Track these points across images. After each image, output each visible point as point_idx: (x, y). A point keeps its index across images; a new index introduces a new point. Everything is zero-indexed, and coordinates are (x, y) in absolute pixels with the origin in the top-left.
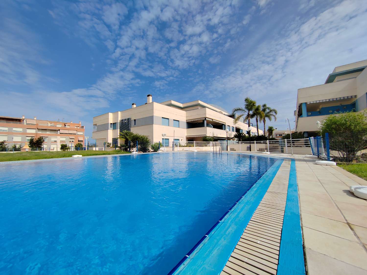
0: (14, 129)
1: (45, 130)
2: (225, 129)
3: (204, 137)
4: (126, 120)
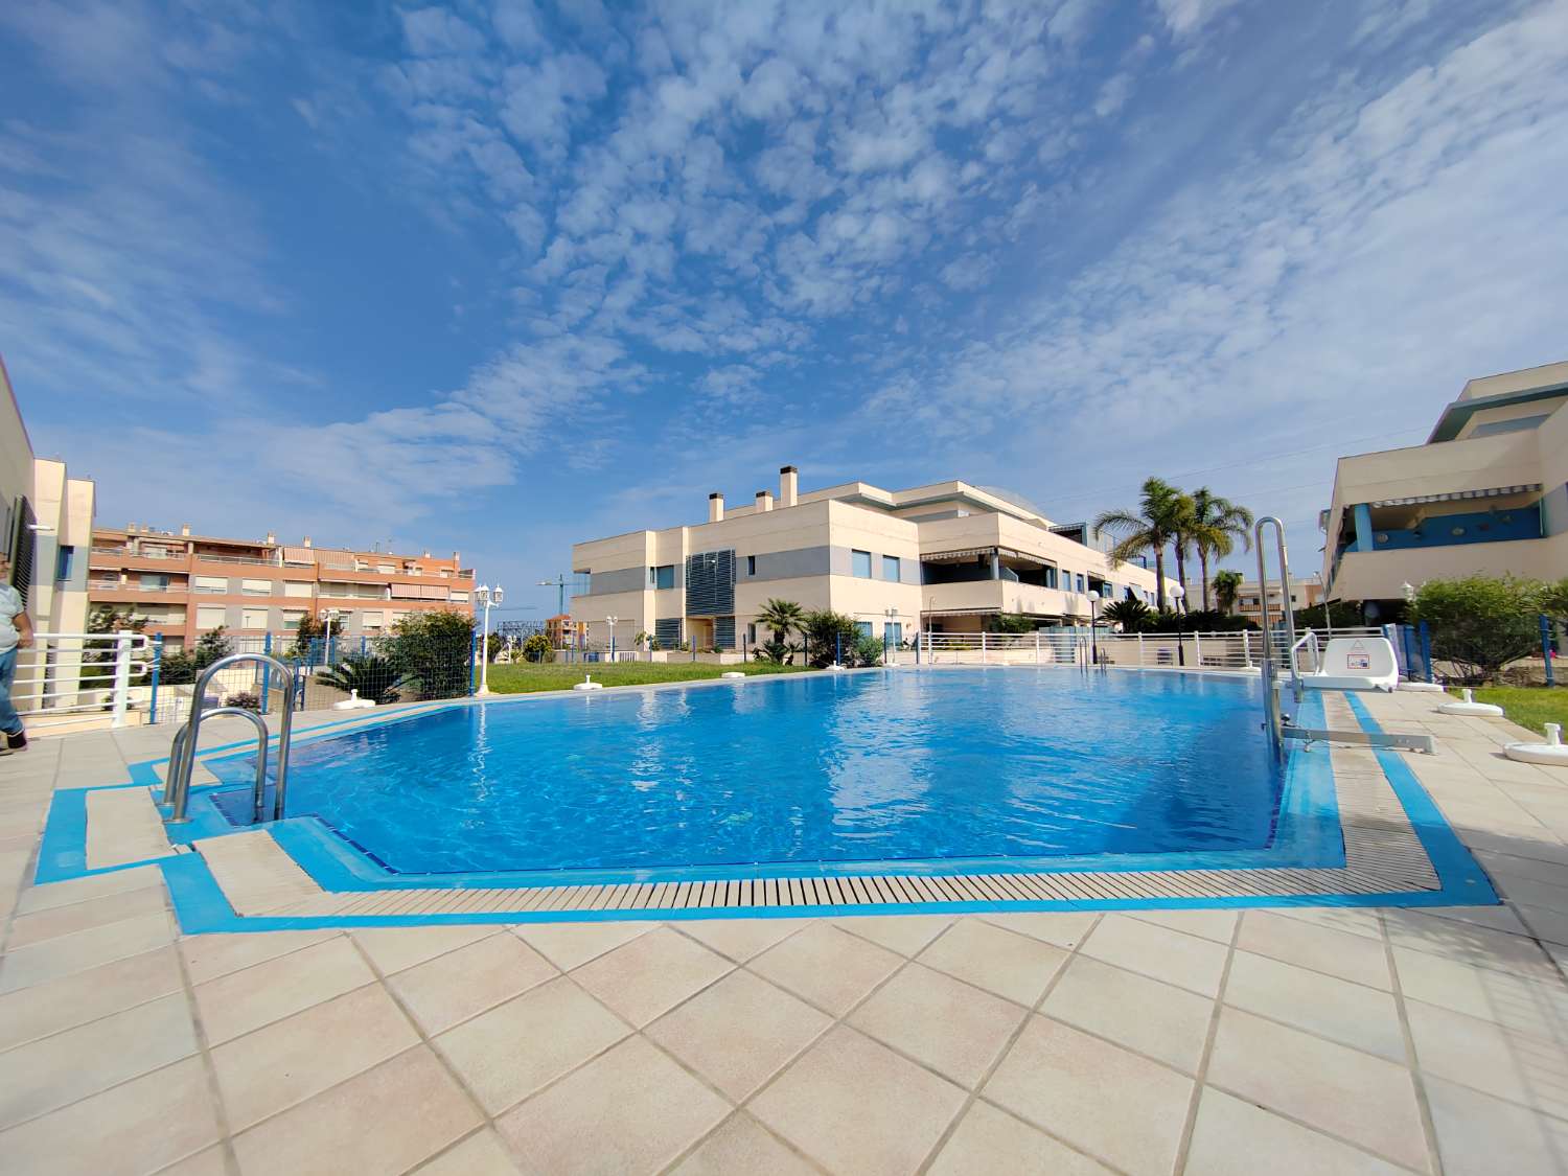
0: (248, 584)
1: (342, 587)
2: (1054, 586)
3: (993, 616)
4: (713, 558)
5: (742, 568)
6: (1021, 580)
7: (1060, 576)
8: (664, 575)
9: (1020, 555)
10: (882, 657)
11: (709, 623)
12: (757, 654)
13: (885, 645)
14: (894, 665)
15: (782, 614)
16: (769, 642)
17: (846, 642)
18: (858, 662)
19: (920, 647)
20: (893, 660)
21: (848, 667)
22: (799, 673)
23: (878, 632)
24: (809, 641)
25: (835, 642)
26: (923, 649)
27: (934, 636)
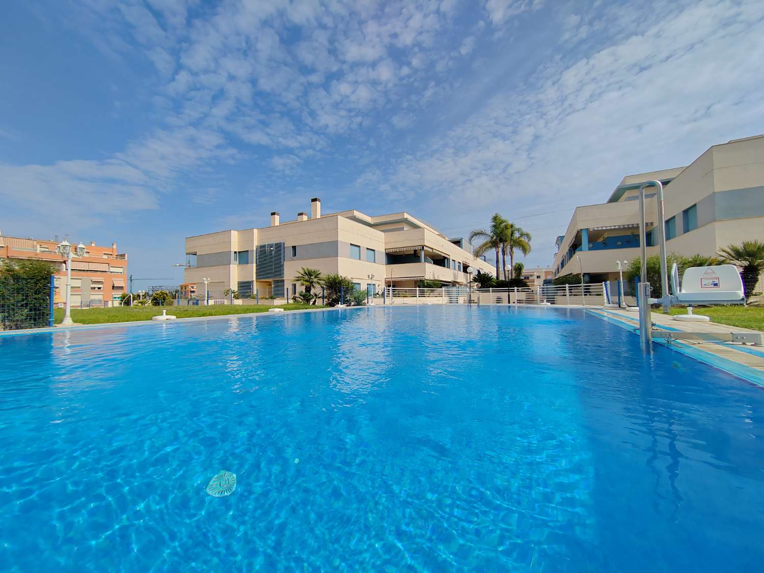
2: (449, 267)
3: (421, 280)
4: (272, 247)
5: (289, 252)
6: (434, 263)
7: (451, 263)
8: (243, 256)
9: (434, 251)
10: (366, 301)
11: (270, 284)
12: (295, 299)
13: (367, 293)
14: (373, 304)
15: (309, 277)
16: (302, 292)
17: (346, 292)
18: (353, 303)
19: (386, 295)
20: (372, 302)
21: (347, 306)
22: (319, 309)
23: (363, 287)
24: (325, 291)
25: (340, 292)
26: (387, 296)
27: (393, 290)
